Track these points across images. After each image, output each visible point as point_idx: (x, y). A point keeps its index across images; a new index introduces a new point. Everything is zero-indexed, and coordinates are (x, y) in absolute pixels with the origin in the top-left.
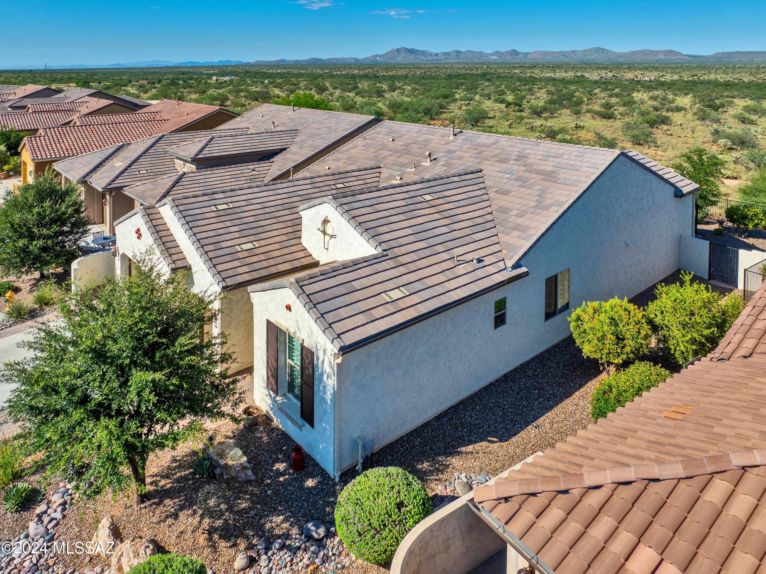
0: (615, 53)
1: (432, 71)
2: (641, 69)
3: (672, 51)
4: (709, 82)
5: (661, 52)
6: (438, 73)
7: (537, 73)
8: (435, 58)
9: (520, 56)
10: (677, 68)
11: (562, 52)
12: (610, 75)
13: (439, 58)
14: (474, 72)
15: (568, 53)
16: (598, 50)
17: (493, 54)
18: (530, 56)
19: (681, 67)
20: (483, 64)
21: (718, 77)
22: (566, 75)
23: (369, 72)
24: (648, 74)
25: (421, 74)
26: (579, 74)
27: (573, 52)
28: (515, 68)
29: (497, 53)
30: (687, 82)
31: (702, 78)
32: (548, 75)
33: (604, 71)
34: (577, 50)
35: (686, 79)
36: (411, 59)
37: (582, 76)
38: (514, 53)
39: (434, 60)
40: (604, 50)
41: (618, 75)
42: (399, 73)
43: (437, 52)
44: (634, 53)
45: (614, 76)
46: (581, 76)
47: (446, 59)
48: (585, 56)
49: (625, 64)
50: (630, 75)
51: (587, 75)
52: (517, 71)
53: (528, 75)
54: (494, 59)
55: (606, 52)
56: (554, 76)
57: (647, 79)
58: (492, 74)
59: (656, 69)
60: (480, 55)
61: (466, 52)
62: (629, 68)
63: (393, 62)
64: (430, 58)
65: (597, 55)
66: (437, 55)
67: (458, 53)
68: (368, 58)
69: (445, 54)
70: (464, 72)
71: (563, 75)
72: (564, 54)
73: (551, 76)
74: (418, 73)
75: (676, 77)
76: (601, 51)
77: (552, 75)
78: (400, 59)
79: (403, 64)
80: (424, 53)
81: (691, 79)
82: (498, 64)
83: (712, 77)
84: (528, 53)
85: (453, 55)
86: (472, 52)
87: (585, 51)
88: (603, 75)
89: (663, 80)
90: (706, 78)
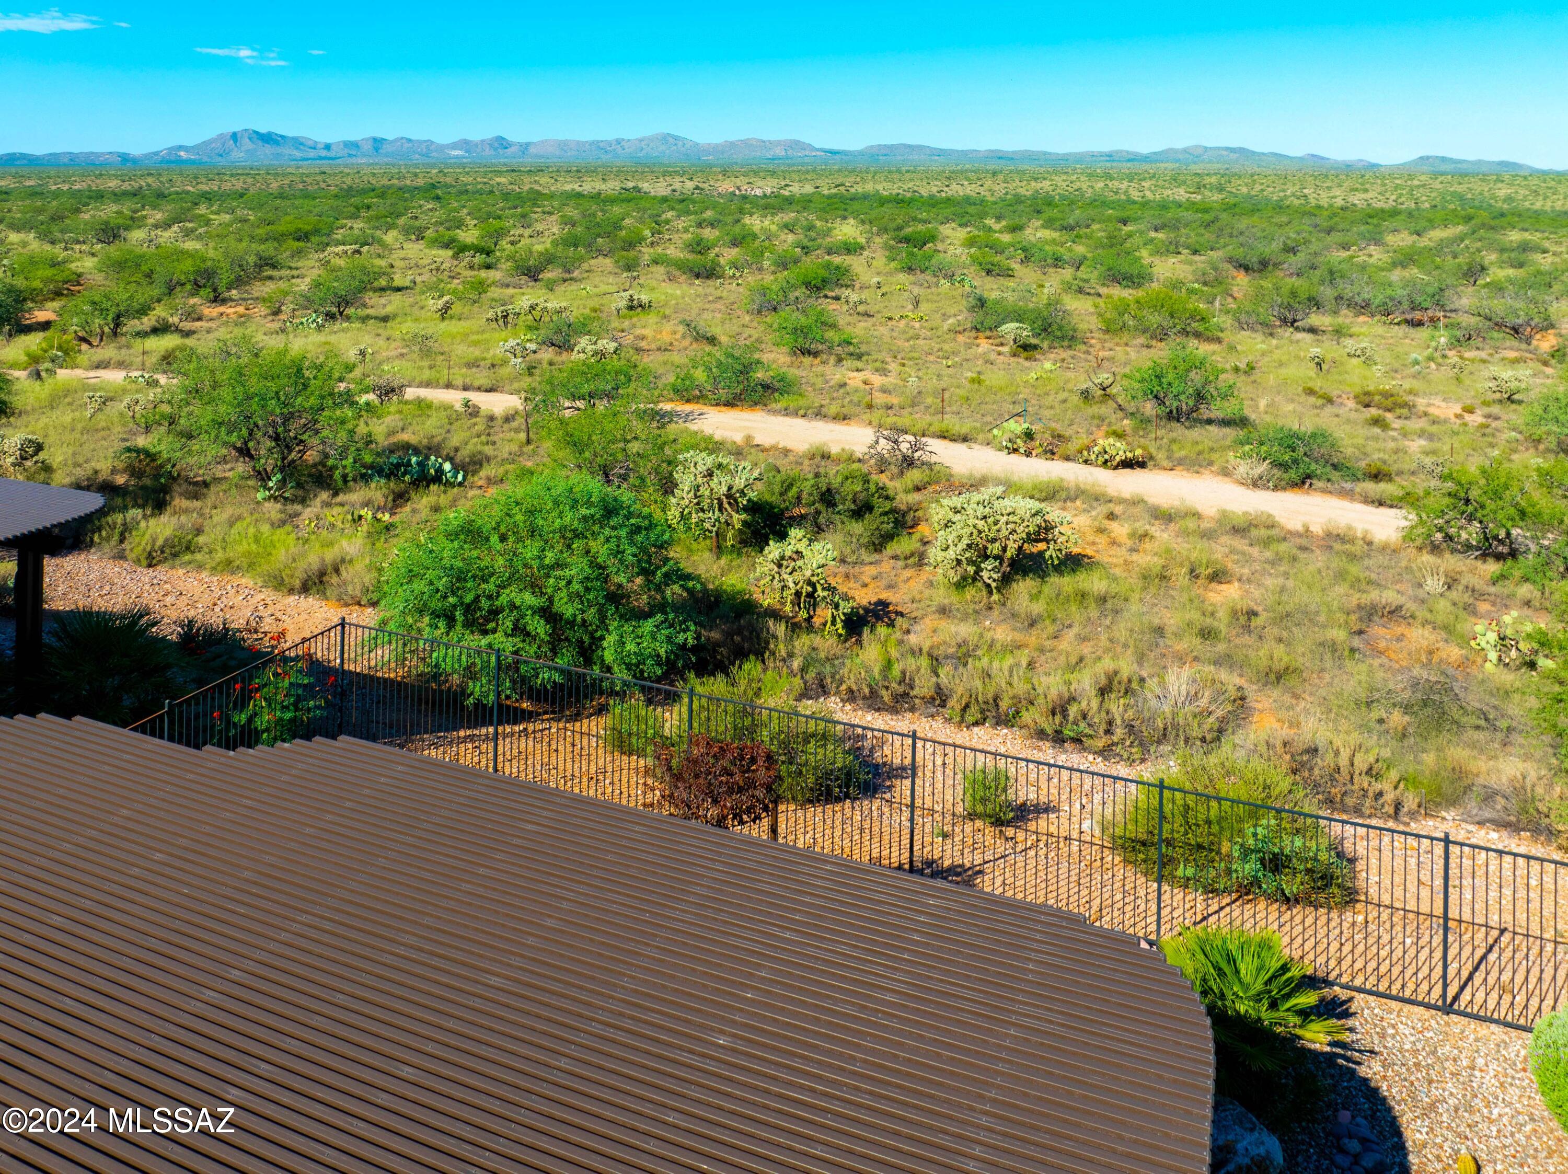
1: (309, 180)
2: (745, 175)
3: (797, 142)
4: (865, 197)
5: (779, 143)
6: (323, 185)
7: (544, 183)
8: (324, 153)
9: (512, 149)
10: (808, 172)
11: (598, 142)
12: (690, 185)
13: (333, 154)
14: (408, 182)
15: (610, 144)
16: (665, 138)
17: (454, 146)
18: (532, 150)
19: (814, 171)
20: (433, 166)
21: (879, 187)
22: (603, 187)
23: (149, 185)
24: (760, 183)
25: (281, 187)
26: (630, 185)
27: (618, 142)
28: (499, 173)
29: (465, 144)
30: (829, 197)
31: (852, 190)
32: (568, 187)
33: (678, 179)
34: (626, 138)
35: (826, 192)
36: (265, 154)
37: (637, 189)
38: (501, 143)
39: (321, 158)
40: (676, 138)
41: (706, 186)
42: (227, 186)
43: (329, 141)
44: (732, 144)
45: (697, 188)
46: (634, 188)
47: (350, 155)
48: (642, 149)
49: (716, 166)
50: (727, 186)
51: (645, 186)
52: (503, 180)
53: (526, 188)
54: (457, 157)
55: (681, 143)
56: (579, 189)
57: (758, 192)
58: (447, 186)
59: (773, 173)
60: (428, 148)
61: (396, 140)
62: (724, 173)
63: (222, 162)
64: (312, 154)
65: (663, 147)
66: (328, 147)
67: (378, 143)
68: (157, 153)
69: (347, 144)
70: (385, 182)
71: (597, 187)
72: (604, 144)
73: (573, 190)
74: (275, 185)
75: (809, 189)
76: (671, 140)
77: (576, 187)
78: (238, 155)
79: (244, 168)
80: (298, 143)
81: (834, 191)
82: (463, 166)
83: (869, 187)
84: (528, 144)
85: (367, 147)
86: (409, 140)
87: (641, 140)
88: (677, 186)
89: (787, 193)
90: (859, 189)
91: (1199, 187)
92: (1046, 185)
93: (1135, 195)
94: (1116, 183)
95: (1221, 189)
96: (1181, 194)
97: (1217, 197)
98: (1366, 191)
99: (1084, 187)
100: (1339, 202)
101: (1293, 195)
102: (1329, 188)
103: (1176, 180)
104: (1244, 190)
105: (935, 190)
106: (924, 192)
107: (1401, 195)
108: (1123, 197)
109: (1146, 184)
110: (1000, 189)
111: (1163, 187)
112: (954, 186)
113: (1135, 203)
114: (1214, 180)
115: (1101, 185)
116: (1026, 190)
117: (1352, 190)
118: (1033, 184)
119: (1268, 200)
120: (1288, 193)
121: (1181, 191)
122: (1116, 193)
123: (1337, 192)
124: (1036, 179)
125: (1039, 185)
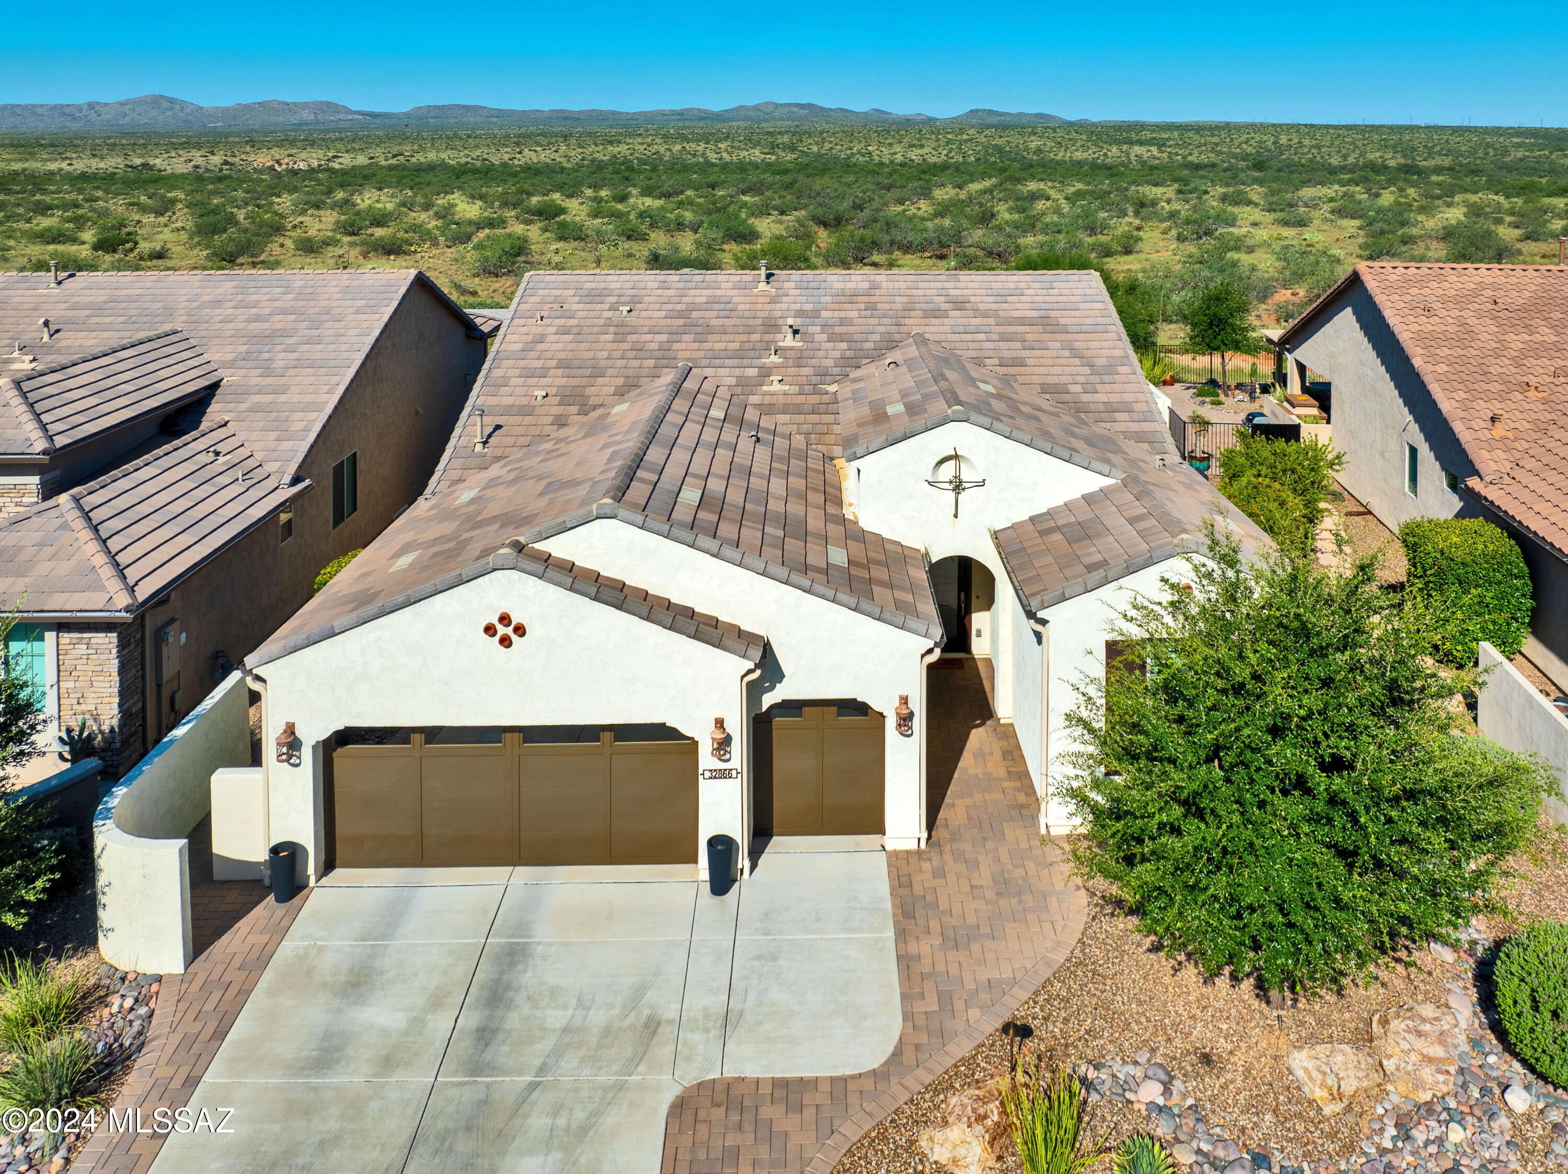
0: (201, 108)
2: (280, 144)
3: (328, 104)
4: (431, 168)
5: (306, 105)
10: (354, 140)
11: (62, 106)
12: (216, 160)
15: (79, 108)
16: (157, 101)
19: (361, 138)
21: (443, 155)
22: (102, 165)
24: (304, 155)
26: (138, 161)
27: (91, 106)
30: (391, 168)
31: (414, 160)
32: (53, 166)
33: (194, 152)
34: (102, 101)
35: (383, 163)
37: (147, 166)
40: (172, 101)
41: (236, 160)
44: (246, 108)
45: (226, 163)
46: (142, 165)
48: (125, 115)
50: (262, 159)
51: (158, 162)
55: (178, 107)
56: (71, 168)
57: (302, 165)
59: (313, 143)
62: (252, 143)
65: (155, 113)
71: (94, 165)
72: (67, 110)
73: (60, 170)
75: (362, 160)
76: (166, 104)
77: (64, 165)
81: (393, 161)
83: (432, 156)
87: (123, 104)
88: (200, 161)
89: (337, 166)
90: (420, 158)
91: (774, 147)
92: (623, 148)
93: (713, 157)
94: (693, 145)
95: (793, 148)
96: (756, 155)
97: (790, 157)
98: (922, 146)
99: (662, 150)
100: (899, 158)
101: (859, 152)
102: (890, 145)
103: (750, 141)
104: (815, 149)
105: (506, 157)
106: (495, 160)
107: (951, 150)
108: (701, 160)
109: (722, 146)
110: (576, 154)
111: (739, 149)
112: (526, 152)
113: (713, 165)
114: (786, 139)
115: (677, 148)
116: (602, 154)
117: (911, 146)
118: (610, 148)
119: (837, 158)
120: (855, 151)
121: (757, 152)
122: (694, 155)
123: (897, 148)
124: (611, 143)
125: (617, 149)
